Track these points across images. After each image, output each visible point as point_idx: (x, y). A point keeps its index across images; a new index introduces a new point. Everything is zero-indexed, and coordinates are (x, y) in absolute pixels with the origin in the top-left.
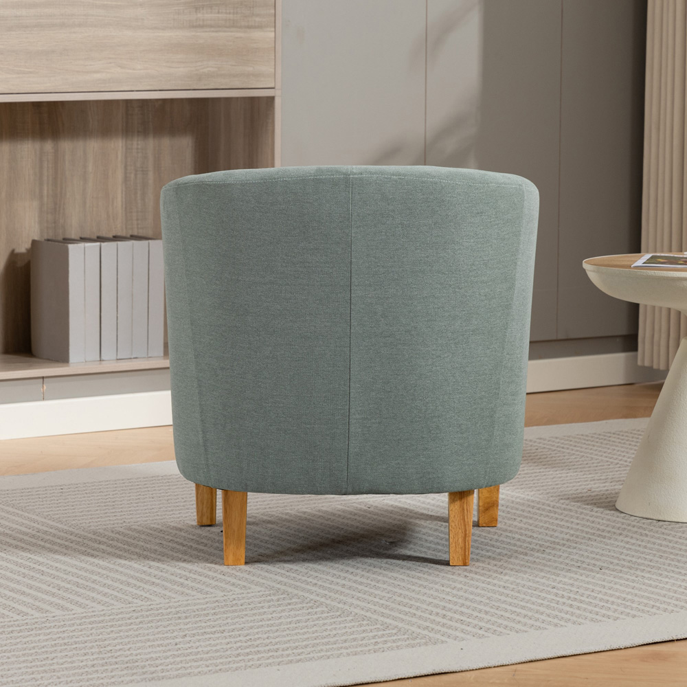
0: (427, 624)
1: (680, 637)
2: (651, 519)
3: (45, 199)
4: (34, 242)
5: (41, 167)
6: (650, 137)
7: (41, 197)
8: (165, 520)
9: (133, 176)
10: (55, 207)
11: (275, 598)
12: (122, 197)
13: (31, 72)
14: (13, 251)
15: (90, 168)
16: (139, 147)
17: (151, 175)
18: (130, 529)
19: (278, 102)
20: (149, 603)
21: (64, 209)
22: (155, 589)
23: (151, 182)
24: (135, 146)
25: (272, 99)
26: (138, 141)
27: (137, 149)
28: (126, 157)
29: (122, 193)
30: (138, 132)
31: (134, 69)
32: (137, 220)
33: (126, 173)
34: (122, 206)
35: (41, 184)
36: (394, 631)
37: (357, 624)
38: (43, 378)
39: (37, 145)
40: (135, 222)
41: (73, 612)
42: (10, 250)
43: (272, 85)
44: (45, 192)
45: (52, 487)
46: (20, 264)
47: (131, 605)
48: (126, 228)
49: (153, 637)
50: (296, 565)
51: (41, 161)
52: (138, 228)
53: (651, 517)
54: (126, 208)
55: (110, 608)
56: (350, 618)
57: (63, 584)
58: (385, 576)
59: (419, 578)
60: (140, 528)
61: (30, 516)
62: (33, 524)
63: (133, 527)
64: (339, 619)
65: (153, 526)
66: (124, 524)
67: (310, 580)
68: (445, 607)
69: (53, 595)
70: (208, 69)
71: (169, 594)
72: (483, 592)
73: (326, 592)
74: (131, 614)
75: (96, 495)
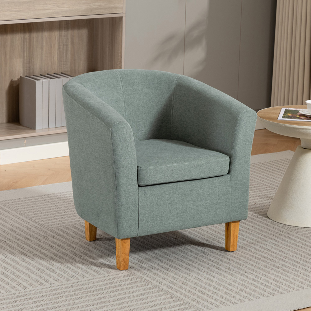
0: (195, 297)
1: (301, 308)
2: (282, 224)
3: (25, 58)
4: (21, 77)
5: (24, 45)
6: (278, 28)
7: (24, 56)
8: (80, 222)
9: (62, 46)
10: (29, 61)
11: (129, 278)
12: (57, 56)
13: (21, 11)
14: (12, 80)
15: (44, 44)
16: (65, 34)
17: (70, 46)
18: (65, 228)
19: (124, 19)
20: (77, 281)
21: (33, 62)
22: (79, 271)
23: (69, 49)
24: (63, 34)
25: (121, 18)
26: (64, 32)
27: (64, 35)
28: (59, 39)
29: (57, 54)
30: (64, 28)
31: (64, 8)
32: (64, 65)
33: (59, 45)
34: (57, 59)
35: (24, 52)
36: (182, 303)
37: (165, 297)
38: (25, 138)
39: (22, 35)
40: (63, 66)
41: (46, 287)
42: (11, 79)
43: (122, 12)
44: (25, 55)
45: (31, 197)
46: (15, 85)
47: (69, 282)
48: (59, 68)
49: (81, 305)
50: (137, 255)
51: (24, 42)
52: (64, 68)
54: (59, 60)
55: (61, 284)
56: (162, 293)
57: (40, 267)
58: (175, 263)
59: (189, 265)
60: (70, 227)
61: (23, 218)
62: (25, 224)
63: (67, 226)
64: (158, 294)
65: (75, 225)
66: (63, 224)
67: (143, 265)
68: (201, 286)
69: (36, 274)
70: (95, 6)
71: (85, 274)
72: (216, 275)
73: (151, 274)
74: (70, 289)
75: (49, 203)
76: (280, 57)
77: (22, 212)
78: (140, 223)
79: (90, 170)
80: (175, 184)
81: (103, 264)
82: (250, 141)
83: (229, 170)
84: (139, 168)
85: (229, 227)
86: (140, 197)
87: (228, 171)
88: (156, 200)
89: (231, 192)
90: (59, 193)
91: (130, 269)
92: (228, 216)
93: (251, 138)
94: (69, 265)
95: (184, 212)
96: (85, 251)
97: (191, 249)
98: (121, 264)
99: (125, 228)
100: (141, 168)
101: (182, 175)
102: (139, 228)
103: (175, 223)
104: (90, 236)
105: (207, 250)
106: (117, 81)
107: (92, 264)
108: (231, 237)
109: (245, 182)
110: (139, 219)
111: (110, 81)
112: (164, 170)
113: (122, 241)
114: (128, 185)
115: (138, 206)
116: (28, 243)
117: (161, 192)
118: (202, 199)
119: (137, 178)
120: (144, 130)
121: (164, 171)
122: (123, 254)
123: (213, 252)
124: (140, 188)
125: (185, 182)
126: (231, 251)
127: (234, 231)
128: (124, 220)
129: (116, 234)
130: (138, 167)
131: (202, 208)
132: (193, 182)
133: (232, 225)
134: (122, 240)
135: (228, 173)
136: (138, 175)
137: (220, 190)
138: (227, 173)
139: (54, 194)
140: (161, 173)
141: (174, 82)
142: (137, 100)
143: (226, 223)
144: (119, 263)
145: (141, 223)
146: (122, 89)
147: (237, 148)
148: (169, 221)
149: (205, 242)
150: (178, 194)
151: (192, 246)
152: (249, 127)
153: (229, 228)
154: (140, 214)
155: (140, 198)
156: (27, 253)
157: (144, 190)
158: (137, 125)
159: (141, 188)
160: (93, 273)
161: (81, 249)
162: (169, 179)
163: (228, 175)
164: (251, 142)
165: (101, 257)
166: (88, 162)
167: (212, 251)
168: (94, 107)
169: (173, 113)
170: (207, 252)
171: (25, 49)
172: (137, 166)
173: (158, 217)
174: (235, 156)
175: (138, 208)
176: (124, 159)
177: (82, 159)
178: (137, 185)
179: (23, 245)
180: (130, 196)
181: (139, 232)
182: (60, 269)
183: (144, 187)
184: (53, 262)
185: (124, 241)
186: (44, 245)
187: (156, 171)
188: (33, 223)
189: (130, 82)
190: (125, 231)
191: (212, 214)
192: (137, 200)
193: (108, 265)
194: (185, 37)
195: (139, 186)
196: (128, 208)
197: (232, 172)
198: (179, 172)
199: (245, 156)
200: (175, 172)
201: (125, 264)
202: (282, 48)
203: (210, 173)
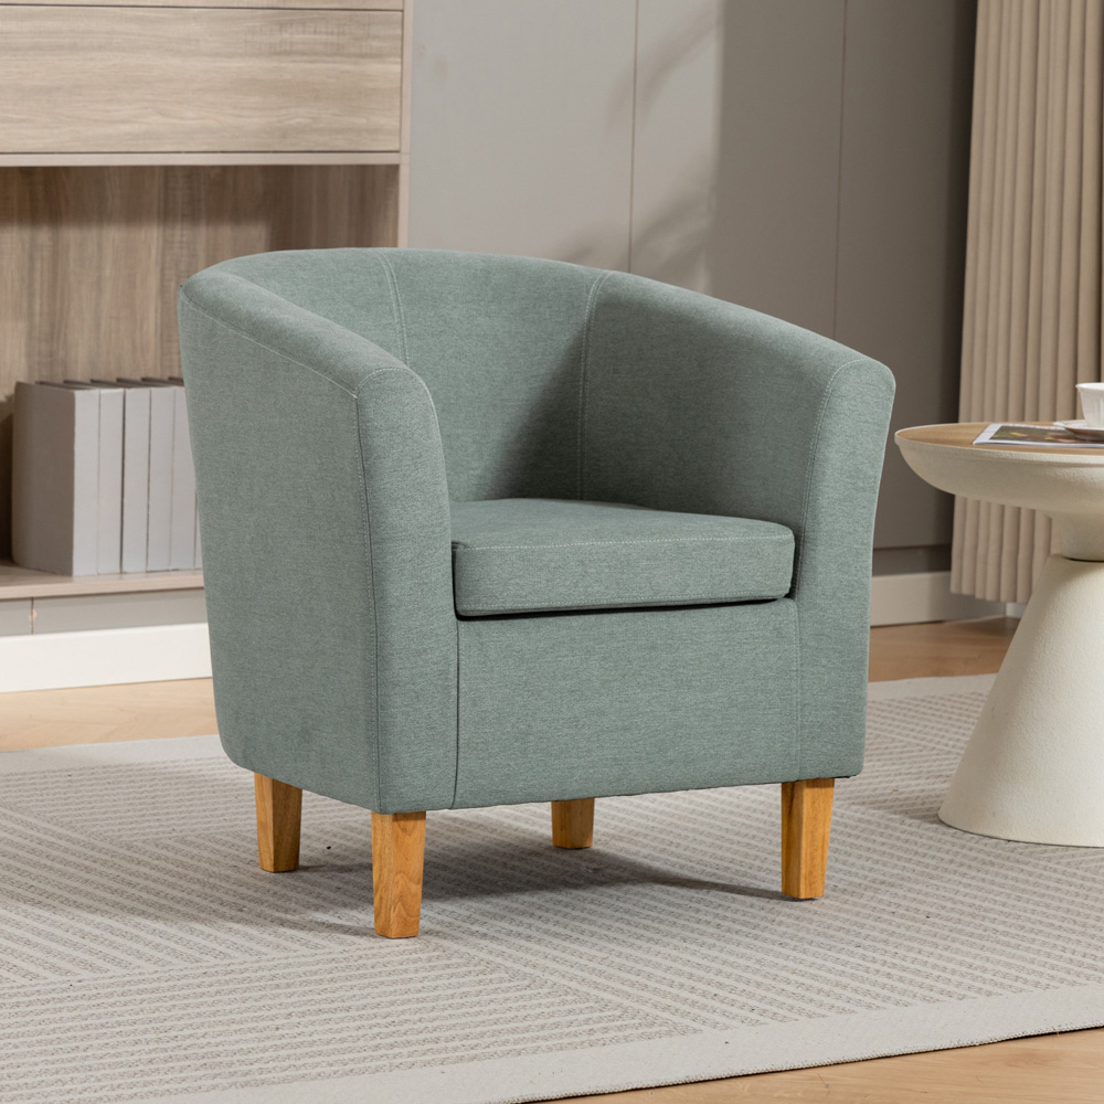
0: (668, 1002)
1: (1064, 1028)
2: (996, 838)
3: (37, 319)
4: (19, 386)
5: (32, 269)
7: (31, 314)
8: (238, 828)
9: (173, 284)
10: (51, 333)
11: (423, 956)
12: (156, 318)
13: (22, 121)
15: (108, 271)
16: (185, 239)
18: (183, 841)
19: (404, 175)
20: (227, 961)
21: (65, 335)
22: (234, 939)
24: (178, 238)
26: (182, 230)
27: (181, 242)
28: (163, 255)
29: (156, 312)
30: (183, 216)
31: (182, 119)
33: (163, 280)
34: (156, 331)
35: (31, 295)
36: (617, 1013)
37: (558, 1000)
38: (32, 599)
39: (26, 233)
40: (176, 357)
41: (110, 974)
43: (396, 147)
44: (37, 308)
45: (53, 772)
47: (199, 964)
48: (162, 365)
49: (240, 1016)
51: (32, 259)
53: (997, 835)
54: (162, 335)
55: (166, 969)
56: (546, 990)
57: (88, 929)
58: (591, 923)
59: (646, 928)
60: (200, 841)
61: (24, 818)
62: (30, 832)
63: (188, 838)
64: (528, 992)
65: (219, 837)
66: (174, 834)
67: (475, 928)
68: (691, 975)
69: (75, 946)
70: (298, 120)
71: (257, 947)
72: (748, 952)
73: (503, 948)
74: (201, 979)
75: (124, 786)
76: (985, 346)
77: (19, 805)
78: (461, 755)
79: (276, 572)
80: (592, 618)
81: (324, 923)
82: (870, 478)
83: (794, 581)
84: (460, 550)
85: (794, 805)
86: (461, 657)
87: (789, 585)
88: (521, 673)
89: (802, 665)
90: (158, 762)
91: (426, 937)
92: (789, 754)
93: (873, 466)
94: (198, 926)
95: (626, 729)
96: (258, 895)
97: (655, 894)
98: (392, 915)
99: (405, 769)
100: (465, 546)
101: (618, 584)
102: (459, 777)
103: (592, 768)
104: (276, 852)
105: (713, 896)
106: (380, 284)
107: (282, 924)
108: (804, 844)
109: (853, 632)
110: (461, 741)
111: (352, 282)
112: (550, 561)
113: (396, 824)
114: (419, 609)
115: (454, 693)
116: (45, 874)
117: (542, 645)
118: (694, 683)
119: (451, 583)
120: (476, 468)
121: (553, 564)
122: (399, 876)
123: (734, 901)
124: (463, 625)
125: (630, 614)
126: (802, 897)
127: (815, 818)
128: (405, 739)
129: (372, 794)
130: (454, 545)
131: (692, 719)
132: (661, 616)
133: (808, 795)
134: (397, 817)
135: (790, 595)
136: (457, 574)
137: (761, 656)
138: (787, 592)
139: (140, 764)
140: (541, 569)
141: (588, 293)
142: (451, 357)
143: (785, 785)
144: (383, 911)
145: (466, 758)
146: (396, 315)
147: (823, 501)
148: (571, 757)
149: (707, 879)
150: (604, 658)
151: (657, 887)
152: (866, 421)
153: (795, 811)
154: (461, 722)
155: (462, 663)
156: (40, 898)
157: (479, 635)
158: (452, 448)
159: (466, 623)
160: (288, 944)
161: (243, 890)
162: (569, 595)
163: (789, 602)
164: (875, 482)
165: (317, 908)
166: (270, 541)
167: (733, 898)
168: (293, 331)
169: (584, 404)
170: (713, 899)
171: (37, 286)
172: (453, 543)
173: (531, 738)
174: (814, 531)
175: (454, 699)
176: (404, 509)
177: (248, 538)
178: (453, 612)
179: (24, 880)
180: (425, 650)
181: (459, 791)
182: (161, 934)
183: (477, 623)
184: (138, 919)
185: (402, 823)
186: (104, 881)
187: (523, 561)
188: (58, 830)
189: (427, 289)
190: (406, 785)
191: (732, 744)
192: (453, 669)
193: (341, 926)
194: (630, 256)
195: (460, 617)
196: (417, 697)
197: (805, 591)
198: (607, 570)
199: (850, 533)
200: (594, 571)
201: (408, 914)
202: (991, 313)
203: (724, 584)
